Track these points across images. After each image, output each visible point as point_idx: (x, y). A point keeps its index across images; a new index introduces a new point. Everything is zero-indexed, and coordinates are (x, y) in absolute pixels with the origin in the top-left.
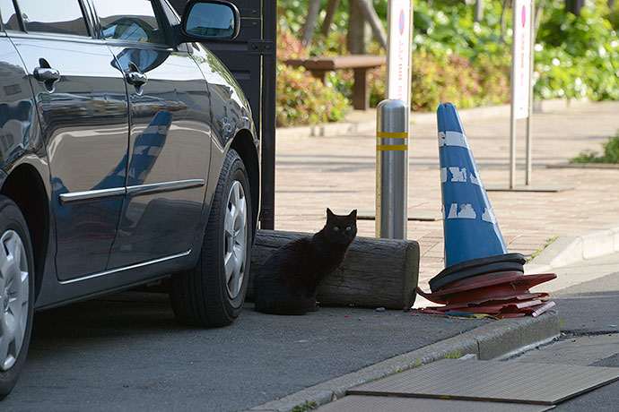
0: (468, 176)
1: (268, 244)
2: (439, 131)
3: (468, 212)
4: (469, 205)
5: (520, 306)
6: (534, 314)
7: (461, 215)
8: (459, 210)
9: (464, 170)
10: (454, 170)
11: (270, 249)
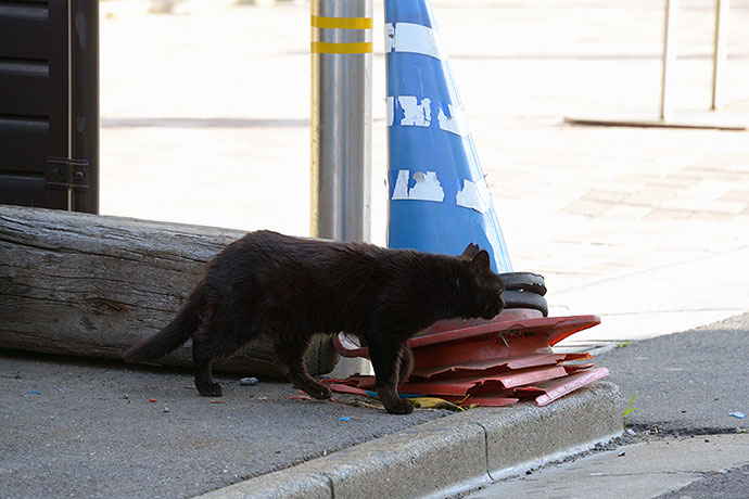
0: (434, 115)
1: (40, 243)
2: (387, 21)
3: (429, 189)
4: (431, 175)
5: (509, 382)
6: (541, 400)
7: (415, 195)
8: (411, 184)
9: (426, 102)
10: (408, 103)
11: (43, 253)
